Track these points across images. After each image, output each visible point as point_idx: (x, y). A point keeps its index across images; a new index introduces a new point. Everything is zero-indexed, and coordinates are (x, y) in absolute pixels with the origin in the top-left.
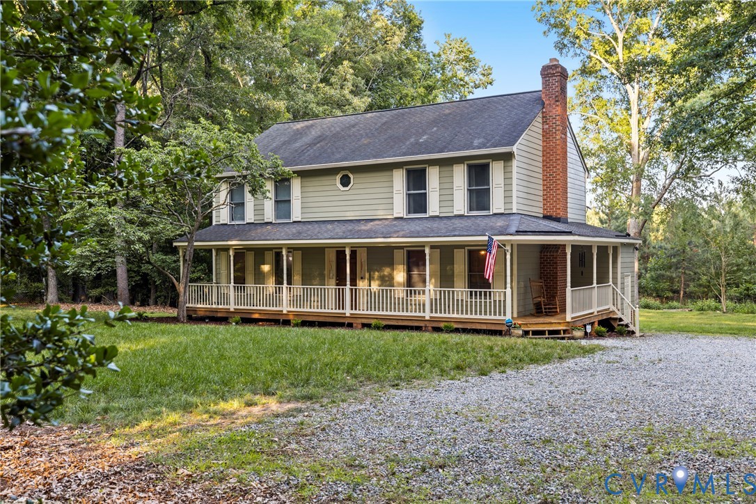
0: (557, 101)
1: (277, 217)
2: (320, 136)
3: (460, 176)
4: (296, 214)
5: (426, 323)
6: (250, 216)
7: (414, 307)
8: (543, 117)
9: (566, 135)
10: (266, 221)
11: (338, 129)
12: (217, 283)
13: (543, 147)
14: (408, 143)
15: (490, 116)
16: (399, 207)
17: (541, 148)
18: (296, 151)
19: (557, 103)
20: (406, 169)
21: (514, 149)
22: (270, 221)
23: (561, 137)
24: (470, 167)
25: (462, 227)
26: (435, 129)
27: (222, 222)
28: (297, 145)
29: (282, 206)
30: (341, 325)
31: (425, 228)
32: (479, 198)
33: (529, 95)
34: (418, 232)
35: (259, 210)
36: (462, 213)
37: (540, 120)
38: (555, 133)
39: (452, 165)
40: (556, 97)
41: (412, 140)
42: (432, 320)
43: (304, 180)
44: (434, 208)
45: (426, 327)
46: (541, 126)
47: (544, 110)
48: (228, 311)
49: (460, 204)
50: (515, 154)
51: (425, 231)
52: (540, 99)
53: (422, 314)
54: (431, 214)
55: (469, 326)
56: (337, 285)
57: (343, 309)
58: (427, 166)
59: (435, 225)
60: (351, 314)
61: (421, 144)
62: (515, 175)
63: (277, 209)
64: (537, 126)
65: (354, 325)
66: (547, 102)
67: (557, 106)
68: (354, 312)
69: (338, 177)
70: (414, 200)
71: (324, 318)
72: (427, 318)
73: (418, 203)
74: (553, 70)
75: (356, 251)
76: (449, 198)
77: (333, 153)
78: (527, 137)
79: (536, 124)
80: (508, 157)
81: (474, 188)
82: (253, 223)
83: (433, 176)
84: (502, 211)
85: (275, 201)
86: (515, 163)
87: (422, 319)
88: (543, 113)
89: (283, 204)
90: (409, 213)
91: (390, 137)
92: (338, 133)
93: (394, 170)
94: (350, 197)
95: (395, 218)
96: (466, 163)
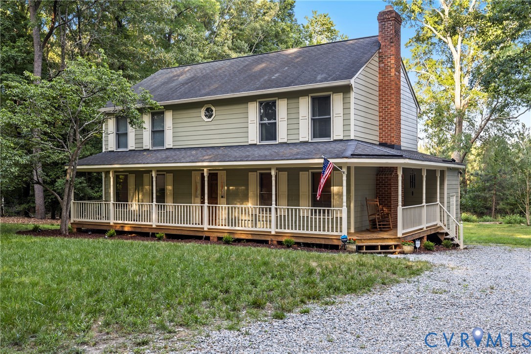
0: (392, 42)
1: (154, 144)
2: (193, 77)
3: (305, 107)
4: (169, 142)
5: (272, 237)
6: (132, 145)
7: (265, 222)
8: (380, 57)
9: (399, 73)
10: (144, 148)
11: (208, 71)
12: (106, 201)
13: (380, 83)
14: (262, 80)
15: (333, 57)
16: (253, 135)
17: (377, 84)
18: (171, 89)
19: (392, 44)
20: (259, 102)
21: (352, 81)
22: (148, 148)
23: (395, 74)
24: (313, 99)
25: (305, 152)
26: (286, 68)
27: (110, 150)
28: (173, 84)
29: (157, 135)
30: (199, 238)
31: (272, 153)
32: (322, 126)
33: (368, 39)
34: (266, 156)
35: (139, 139)
36: (306, 139)
37: (377, 59)
38: (390, 70)
39: (298, 98)
40: (391, 39)
41: (266, 77)
42: (277, 235)
43: (175, 113)
44: (282, 135)
45: (272, 241)
46: (377, 64)
47: (381, 51)
48: (108, 225)
49: (305, 132)
50: (353, 86)
51: (272, 155)
52: (377, 42)
53: (268, 230)
54: (281, 141)
55: (309, 241)
56: (202, 203)
57: (202, 224)
58: (277, 98)
59: (282, 150)
60: (209, 229)
61: (272, 81)
62: (352, 106)
63: (153, 138)
64: (374, 64)
65: (211, 238)
66: (383, 44)
67: (392, 46)
68: (211, 227)
69: (203, 111)
70: (266, 129)
71: (186, 232)
72: (273, 233)
73: (269, 132)
74: (388, 15)
75: (217, 173)
76: (295, 126)
77: (200, 90)
78: (364, 73)
79: (373, 62)
80: (346, 90)
81: (317, 117)
82: (134, 150)
83: (282, 107)
84: (341, 138)
85: (152, 131)
86: (353, 95)
87: (268, 234)
88: (379, 53)
89: (158, 134)
90: (262, 140)
91: (248, 76)
92: (208, 74)
93: (249, 103)
94: (213, 127)
95: (250, 145)
96: (310, 95)
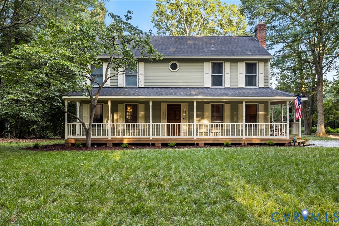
1: (127, 84)
3: (242, 68)
4: (141, 83)
10: (119, 86)
16: (208, 82)
20: (212, 63)
22: (122, 86)
26: (213, 46)
35: (114, 80)
36: (243, 86)
39: (238, 63)
42: (247, 139)
43: (147, 64)
44: (227, 83)
49: (242, 82)
53: (241, 137)
54: (226, 86)
56: (168, 122)
58: (223, 62)
60: (197, 138)
63: (127, 80)
65: (199, 144)
69: (170, 64)
71: (179, 141)
72: (244, 138)
73: (217, 80)
74: (263, 26)
75: (181, 104)
76: (236, 78)
80: (266, 61)
81: (249, 74)
82: (109, 87)
83: (227, 68)
84: (263, 86)
85: (126, 75)
87: (242, 140)
89: (131, 77)
90: (213, 85)
93: (205, 63)
94: (177, 75)
95: (205, 88)
96: (245, 62)
